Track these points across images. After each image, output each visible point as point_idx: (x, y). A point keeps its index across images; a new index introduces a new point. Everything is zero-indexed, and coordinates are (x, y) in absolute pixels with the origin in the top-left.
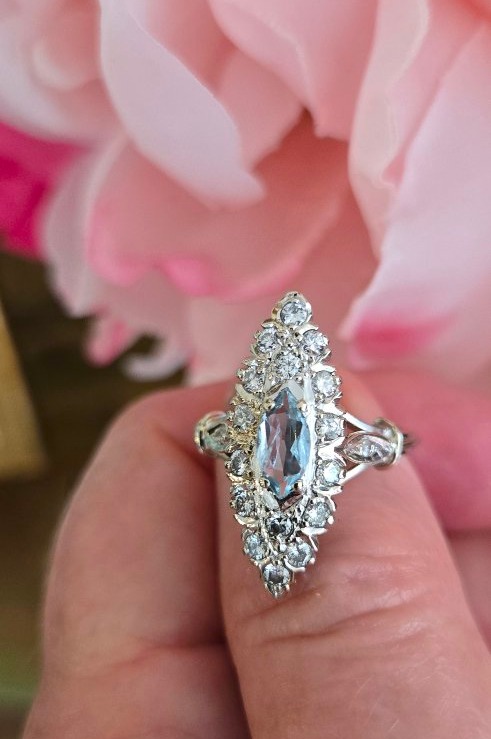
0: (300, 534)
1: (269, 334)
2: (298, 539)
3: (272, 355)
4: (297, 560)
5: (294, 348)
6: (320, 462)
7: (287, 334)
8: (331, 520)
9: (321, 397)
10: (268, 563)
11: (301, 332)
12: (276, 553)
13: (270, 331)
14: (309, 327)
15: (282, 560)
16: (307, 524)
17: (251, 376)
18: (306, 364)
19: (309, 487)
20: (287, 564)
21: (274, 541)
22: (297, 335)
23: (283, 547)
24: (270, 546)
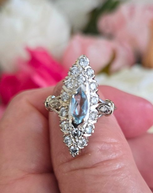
0: (83, 136)
1: (75, 69)
2: (82, 138)
3: (76, 76)
4: (82, 145)
5: (83, 74)
6: (91, 112)
7: (81, 69)
8: (93, 132)
9: (92, 90)
10: (72, 146)
11: (86, 68)
12: (75, 142)
13: (75, 68)
14: (88, 67)
15: (77, 145)
16: (86, 133)
17: (68, 83)
18: (87, 79)
19: (87, 121)
20: (78, 146)
21: (74, 138)
22: (84, 69)
23: (77, 140)
24: (73, 140)
